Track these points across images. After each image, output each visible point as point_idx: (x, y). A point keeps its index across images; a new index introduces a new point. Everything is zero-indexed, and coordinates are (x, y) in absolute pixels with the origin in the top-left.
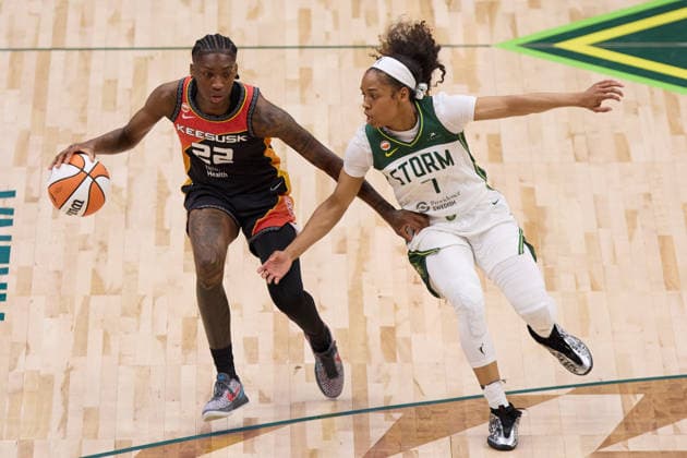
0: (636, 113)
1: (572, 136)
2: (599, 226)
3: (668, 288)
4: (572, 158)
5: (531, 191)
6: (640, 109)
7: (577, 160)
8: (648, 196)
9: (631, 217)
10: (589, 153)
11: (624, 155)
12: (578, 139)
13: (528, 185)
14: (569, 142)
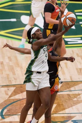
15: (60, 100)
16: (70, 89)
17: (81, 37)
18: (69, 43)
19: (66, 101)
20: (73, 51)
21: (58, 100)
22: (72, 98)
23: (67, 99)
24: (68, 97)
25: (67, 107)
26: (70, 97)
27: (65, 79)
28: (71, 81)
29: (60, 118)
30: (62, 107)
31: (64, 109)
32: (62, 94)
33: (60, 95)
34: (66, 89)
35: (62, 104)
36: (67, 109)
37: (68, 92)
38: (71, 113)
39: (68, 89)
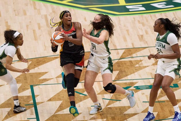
0: (27, 5)
1: (15, 11)
2: (21, 28)
3: (35, 40)
4: (15, 15)
5: (7, 22)
6: (28, 5)
7: (16, 15)
8: (30, 22)
9: (27, 26)
10: (18, 14)
11: (25, 14)
12: (16, 11)
13: (6, 21)
14: (14, 12)
15: (122, 67)
16: (132, 55)
17: (142, 4)
18: (130, 10)
19: (128, 68)
20: (134, 18)
21: (120, 67)
22: (134, 64)
23: (129, 66)
24: (130, 64)
25: (129, 73)
26: (132, 63)
27: (126, 46)
28: (132, 47)
29: (122, 84)
30: (124, 74)
31: (127, 75)
32: (124, 60)
33: (123, 62)
34: (128, 56)
35: (125, 71)
36: (129, 75)
37: (130, 58)
38: (133, 80)
39: (130, 55)
